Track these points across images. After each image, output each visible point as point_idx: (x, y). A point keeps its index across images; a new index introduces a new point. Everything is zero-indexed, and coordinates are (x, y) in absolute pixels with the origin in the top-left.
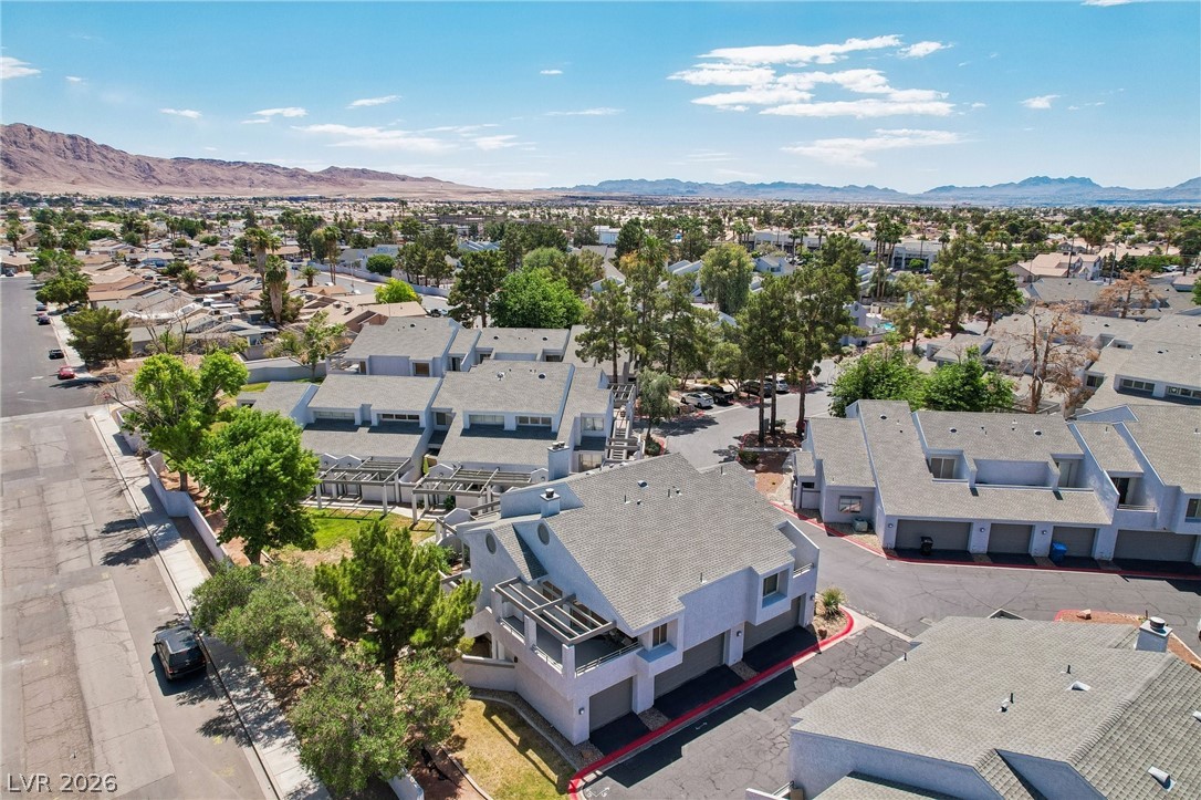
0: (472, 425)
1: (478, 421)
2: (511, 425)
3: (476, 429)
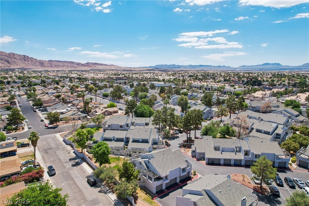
0: (133, 140)
1: (134, 139)
2: (141, 140)
3: (134, 141)
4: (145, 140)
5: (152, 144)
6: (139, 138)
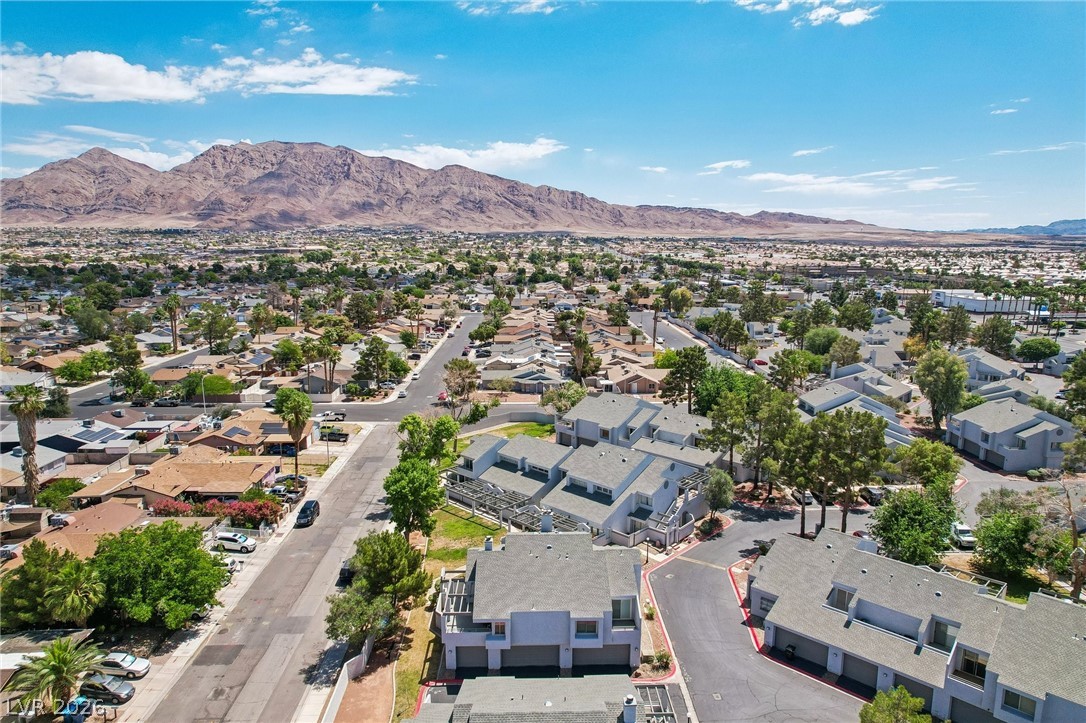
4: (605, 490)
5: (630, 514)
6: (586, 478)
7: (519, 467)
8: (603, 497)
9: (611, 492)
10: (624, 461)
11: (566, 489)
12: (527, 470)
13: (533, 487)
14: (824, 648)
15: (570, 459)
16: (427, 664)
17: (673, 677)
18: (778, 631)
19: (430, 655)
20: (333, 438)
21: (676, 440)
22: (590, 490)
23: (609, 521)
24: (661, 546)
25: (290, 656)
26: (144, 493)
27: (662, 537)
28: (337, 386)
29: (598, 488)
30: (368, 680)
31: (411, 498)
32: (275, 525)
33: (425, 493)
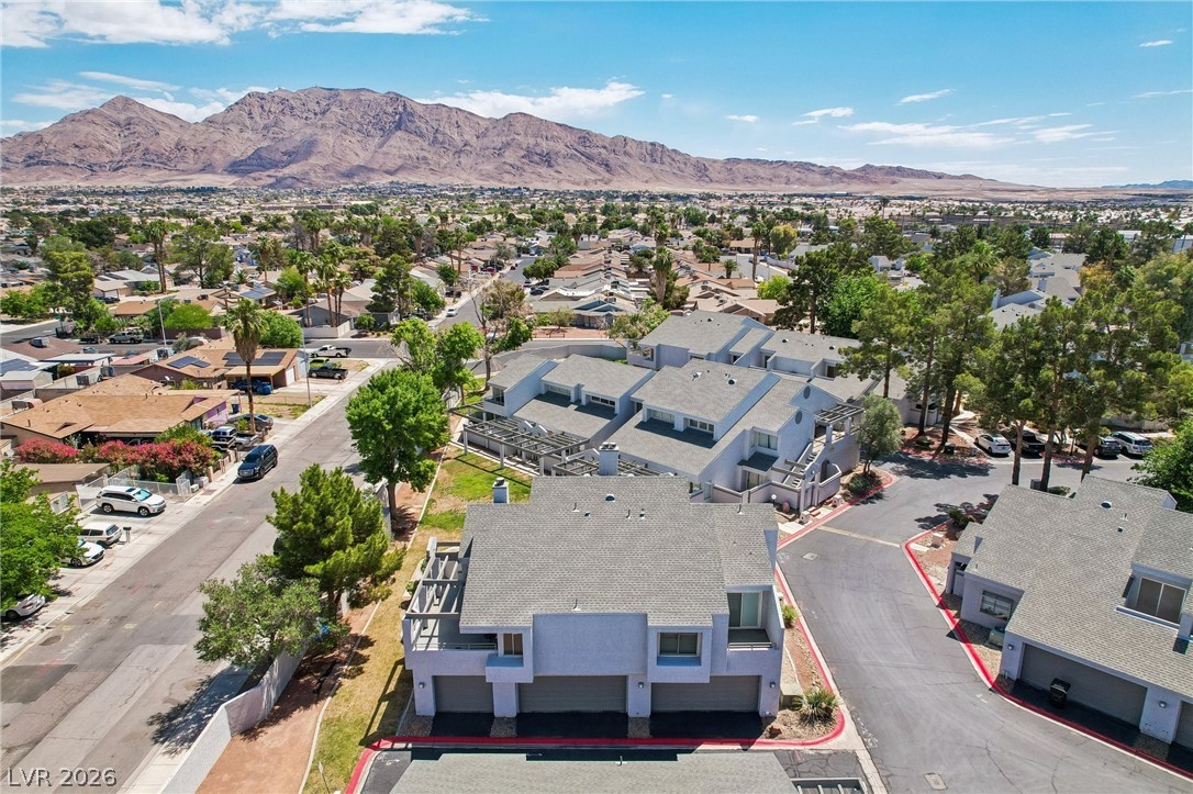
4: (703, 425)
5: (742, 463)
6: (672, 408)
7: (573, 400)
8: (700, 435)
9: (712, 427)
10: (731, 382)
11: (641, 426)
12: (584, 402)
13: (594, 424)
14: (1138, 691)
15: (649, 386)
16: (384, 705)
17: (842, 737)
18: (1029, 650)
19: (392, 688)
20: (326, 374)
21: (799, 369)
22: (680, 426)
23: (709, 472)
24: (793, 511)
25: (147, 685)
26: (15, 432)
27: (794, 497)
28: (346, 319)
29: (692, 422)
30: (272, 737)
31: (389, 427)
32: (205, 479)
33: (412, 420)
